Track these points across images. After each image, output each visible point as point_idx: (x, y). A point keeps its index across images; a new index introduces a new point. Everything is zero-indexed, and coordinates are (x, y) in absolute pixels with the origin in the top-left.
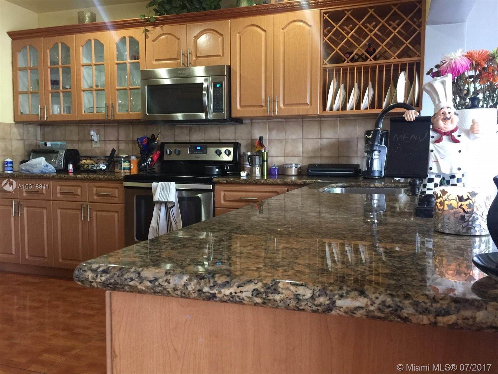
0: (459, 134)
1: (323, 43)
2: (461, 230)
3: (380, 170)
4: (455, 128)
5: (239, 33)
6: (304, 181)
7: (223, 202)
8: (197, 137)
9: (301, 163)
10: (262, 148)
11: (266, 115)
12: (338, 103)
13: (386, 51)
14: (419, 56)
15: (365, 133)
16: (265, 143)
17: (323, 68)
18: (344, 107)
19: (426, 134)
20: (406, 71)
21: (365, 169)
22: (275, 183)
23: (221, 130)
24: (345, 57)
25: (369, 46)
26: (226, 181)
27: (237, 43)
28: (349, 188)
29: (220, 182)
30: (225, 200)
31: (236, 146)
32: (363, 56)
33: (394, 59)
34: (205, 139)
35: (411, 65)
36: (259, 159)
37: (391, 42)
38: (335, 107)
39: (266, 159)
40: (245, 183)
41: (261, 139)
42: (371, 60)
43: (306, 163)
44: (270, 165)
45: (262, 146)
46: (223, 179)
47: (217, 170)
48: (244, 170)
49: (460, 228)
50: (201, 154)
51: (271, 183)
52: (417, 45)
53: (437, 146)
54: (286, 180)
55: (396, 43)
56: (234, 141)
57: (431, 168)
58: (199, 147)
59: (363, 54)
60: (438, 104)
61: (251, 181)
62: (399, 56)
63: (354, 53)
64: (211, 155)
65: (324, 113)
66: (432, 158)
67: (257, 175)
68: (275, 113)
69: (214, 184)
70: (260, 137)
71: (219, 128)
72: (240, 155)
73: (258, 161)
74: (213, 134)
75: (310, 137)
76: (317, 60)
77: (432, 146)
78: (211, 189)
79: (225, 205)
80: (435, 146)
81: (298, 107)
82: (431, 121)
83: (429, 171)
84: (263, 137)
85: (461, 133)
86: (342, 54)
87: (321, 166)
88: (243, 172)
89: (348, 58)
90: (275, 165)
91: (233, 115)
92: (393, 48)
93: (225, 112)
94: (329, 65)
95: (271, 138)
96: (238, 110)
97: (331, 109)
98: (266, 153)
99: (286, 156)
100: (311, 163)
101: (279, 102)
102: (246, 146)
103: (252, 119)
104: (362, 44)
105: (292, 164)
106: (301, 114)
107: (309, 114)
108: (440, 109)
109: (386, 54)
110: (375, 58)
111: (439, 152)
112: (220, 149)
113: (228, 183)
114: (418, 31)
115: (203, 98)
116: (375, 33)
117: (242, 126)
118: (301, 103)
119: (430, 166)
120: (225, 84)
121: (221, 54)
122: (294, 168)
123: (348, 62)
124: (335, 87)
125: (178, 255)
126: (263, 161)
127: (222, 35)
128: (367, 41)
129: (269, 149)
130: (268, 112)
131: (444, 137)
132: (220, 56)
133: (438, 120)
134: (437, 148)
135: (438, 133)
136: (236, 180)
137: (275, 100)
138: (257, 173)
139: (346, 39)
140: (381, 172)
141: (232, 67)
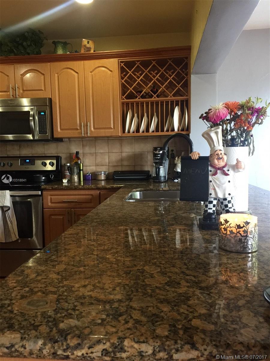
0: (228, 169)
1: (121, 84)
2: (239, 249)
3: (165, 176)
4: (225, 165)
5: (57, 74)
6: (112, 186)
7: (50, 204)
8: (26, 152)
9: (108, 171)
10: (78, 160)
11: (80, 136)
12: (133, 127)
13: (165, 91)
14: (187, 96)
15: (153, 149)
16: (81, 156)
17: (122, 102)
18: (138, 130)
19: (207, 169)
20: (179, 106)
21: (154, 175)
22: (90, 188)
23: (46, 147)
24: (137, 95)
25: (154, 87)
26: (52, 187)
27: (56, 81)
28: (145, 191)
29: (47, 188)
30: (51, 203)
31: (58, 158)
32: (149, 94)
33: (170, 97)
34: (33, 153)
35: (182, 101)
36: (77, 169)
37: (168, 85)
38: (131, 130)
39: (82, 169)
40: (67, 188)
41: (77, 153)
42: (155, 98)
43: (112, 170)
44: (85, 172)
45: (78, 158)
46: (49, 186)
47: (44, 178)
48: (65, 178)
49: (238, 248)
50: (29, 165)
51: (87, 188)
52: (186, 87)
53: (214, 178)
54: (98, 186)
55: (171, 86)
56: (56, 155)
57: (211, 194)
58: (28, 160)
59: (149, 92)
60: (213, 147)
61: (71, 187)
62: (174, 95)
63: (144, 92)
64: (38, 166)
65: (124, 135)
66: (211, 186)
67: (75, 181)
68: (88, 134)
69: (42, 190)
70: (77, 152)
71: (44, 144)
72: (61, 165)
73: (76, 170)
74: (39, 150)
75: (113, 151)
76: (117, 96)
77: (210, 178)
78: (40, 194)
79: (52, 206)
80: (212, 178)
81: (105, 130)
82: (209, 159)
83: (210, 196)
84: (79, 152)
85: (229, 168)
86: (135, 93)
87: (123, 173)
88: (65, 179)
89: (139, 95)
90: (89, 173)
91: (55, 136)
92: (170, 89)
93: (49, 134)
94: (126, 100)
95: (85, 152)
96: (59, 131)
97: (129, 132)
98: (81, 164)
99: (97, 165)
100: (115, 170)
101: (90, 126)
102: (66, 159)
103: (69, 138)
104: (149, 86)
105: (102, 172)
106: (107, 135)
107: (113, 135)
108: (215, 151)
109: (165, 93)
110: (158, 96)
111: (216, 182)
112: (45, 161)
113: (53, 189)
114: (186, 79)
115: (31, 123)
116: (157, 78)
117: (62, 144)
118: (106, 127)
119: (210, 192)
120: (48, 112)
121: (43, 89)
122: (103, 174)
123: (139, 98)
124: (131, 116)
125: (28, 307)
126: (80, 170)
127: (43, 74)
128: (152, 84)
129: (84, 160)
130: (82, 133)
131: (218, 171)
132: (43, 90)
133: (214, 159)
134: (214, 179)
135: (214, 168)
136: (60, 187)
137: (87, 124)
138: (75, 180)
139: (137, 81)
140: (165, 177)
141: (52, 99)
